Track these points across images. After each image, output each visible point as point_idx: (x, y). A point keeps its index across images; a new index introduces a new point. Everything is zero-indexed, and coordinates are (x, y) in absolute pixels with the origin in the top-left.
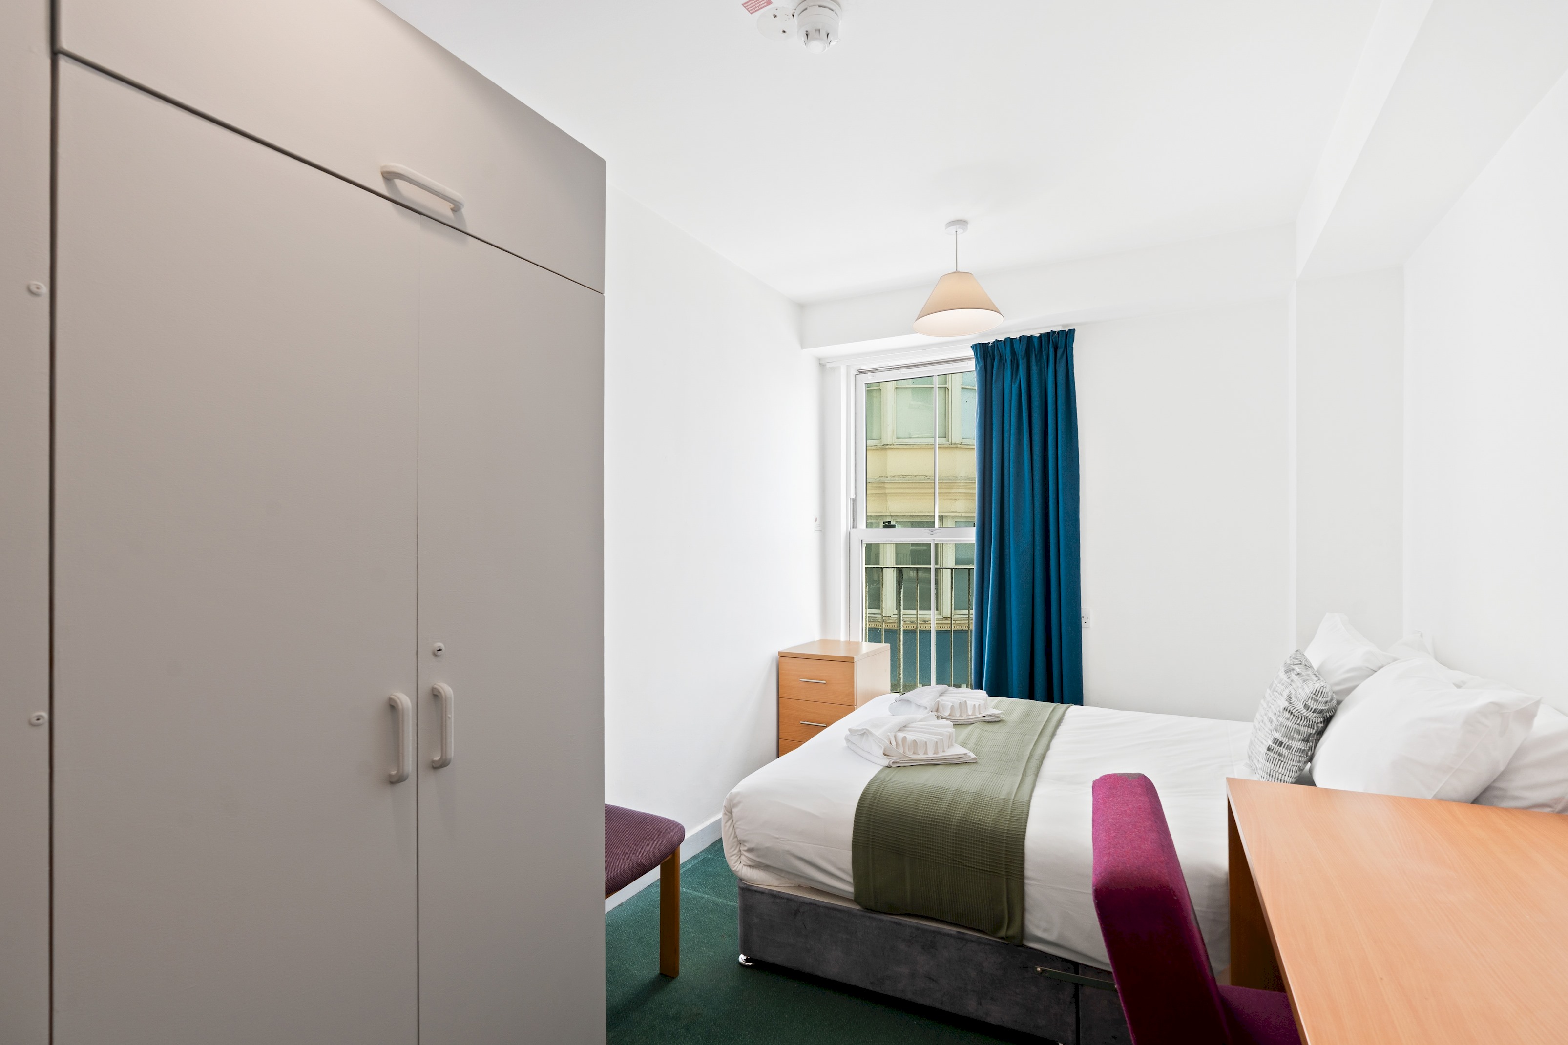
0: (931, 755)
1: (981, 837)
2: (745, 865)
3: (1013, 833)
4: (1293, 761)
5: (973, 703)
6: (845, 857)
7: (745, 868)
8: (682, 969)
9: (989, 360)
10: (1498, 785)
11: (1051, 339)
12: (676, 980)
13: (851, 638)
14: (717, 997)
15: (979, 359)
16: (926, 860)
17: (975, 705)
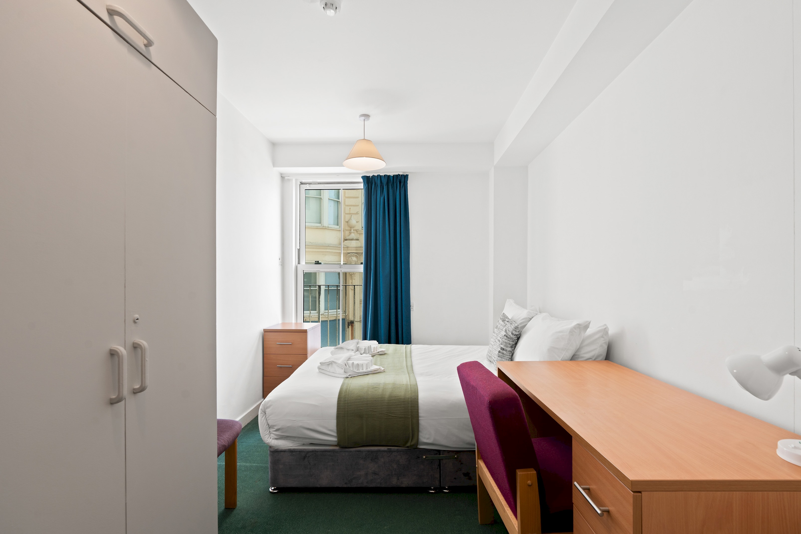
0: (365, 370)
1: (399, 402)
2: (273, 439)
3: (413, 398)
4: (508, 355)
5: (374, 346)
6: (332, 424)
7: (273, 440)
8: (238, 503)
9: (370, 184)
10: (576, 354)
11: (398, 178)
12: (236, 509)
13: (298, 321)
14: (263, 511)
15: (365, 183)
16: (375, 417)
17: (374, 347)
